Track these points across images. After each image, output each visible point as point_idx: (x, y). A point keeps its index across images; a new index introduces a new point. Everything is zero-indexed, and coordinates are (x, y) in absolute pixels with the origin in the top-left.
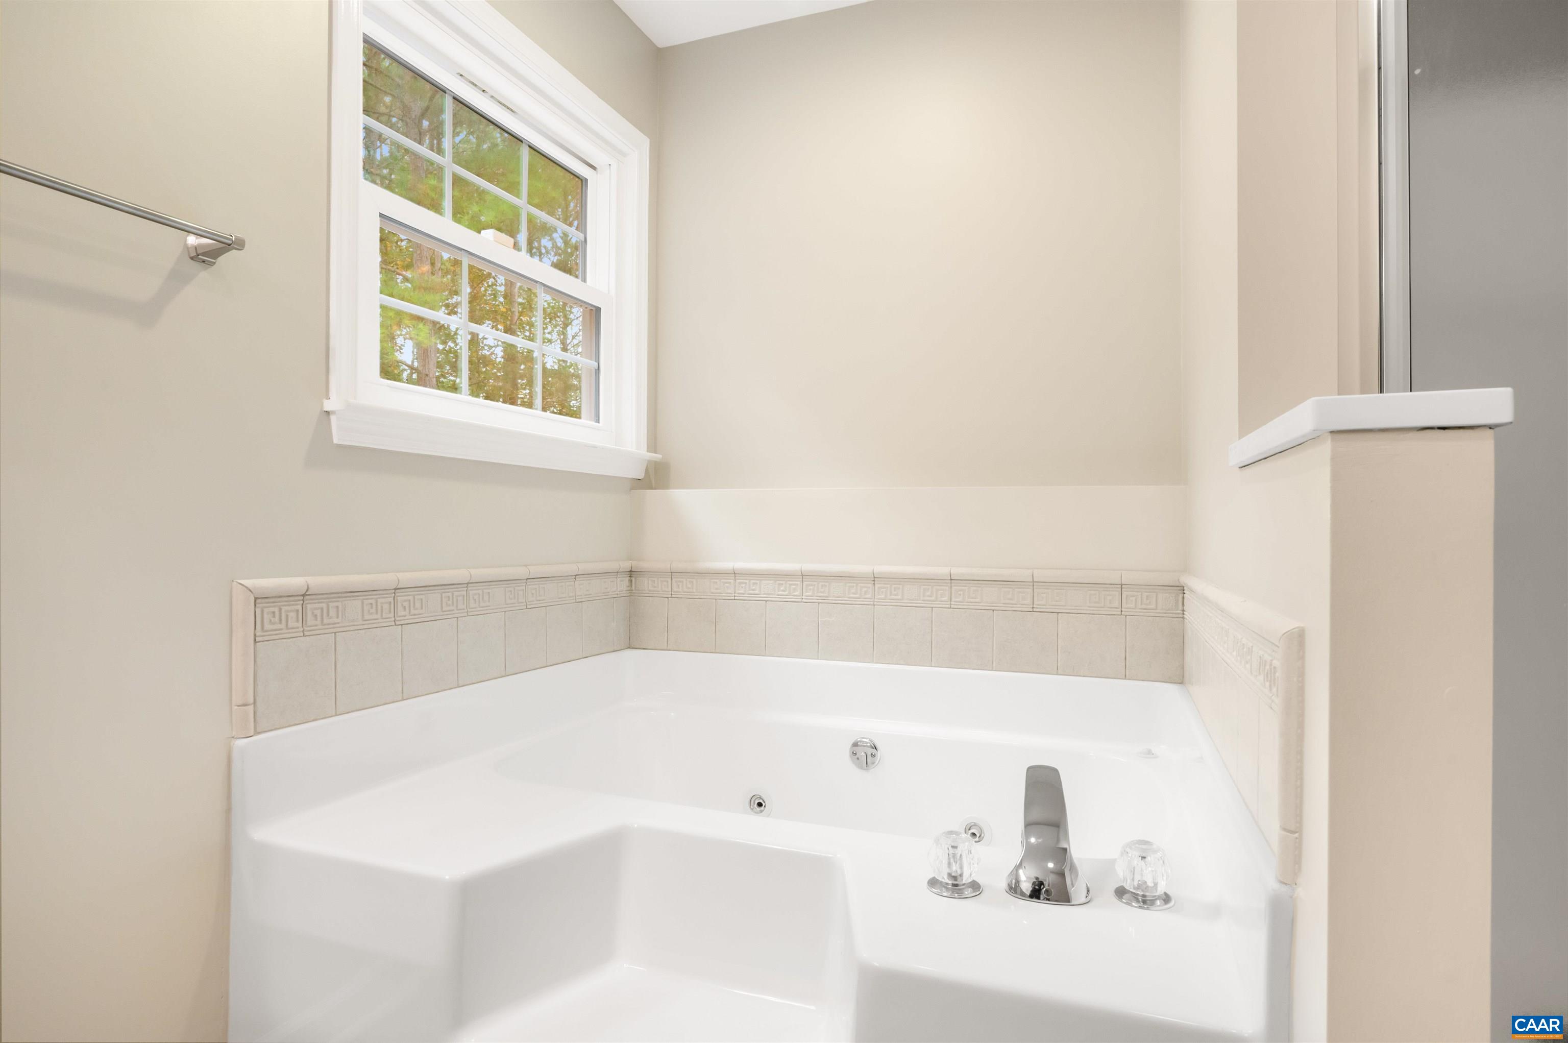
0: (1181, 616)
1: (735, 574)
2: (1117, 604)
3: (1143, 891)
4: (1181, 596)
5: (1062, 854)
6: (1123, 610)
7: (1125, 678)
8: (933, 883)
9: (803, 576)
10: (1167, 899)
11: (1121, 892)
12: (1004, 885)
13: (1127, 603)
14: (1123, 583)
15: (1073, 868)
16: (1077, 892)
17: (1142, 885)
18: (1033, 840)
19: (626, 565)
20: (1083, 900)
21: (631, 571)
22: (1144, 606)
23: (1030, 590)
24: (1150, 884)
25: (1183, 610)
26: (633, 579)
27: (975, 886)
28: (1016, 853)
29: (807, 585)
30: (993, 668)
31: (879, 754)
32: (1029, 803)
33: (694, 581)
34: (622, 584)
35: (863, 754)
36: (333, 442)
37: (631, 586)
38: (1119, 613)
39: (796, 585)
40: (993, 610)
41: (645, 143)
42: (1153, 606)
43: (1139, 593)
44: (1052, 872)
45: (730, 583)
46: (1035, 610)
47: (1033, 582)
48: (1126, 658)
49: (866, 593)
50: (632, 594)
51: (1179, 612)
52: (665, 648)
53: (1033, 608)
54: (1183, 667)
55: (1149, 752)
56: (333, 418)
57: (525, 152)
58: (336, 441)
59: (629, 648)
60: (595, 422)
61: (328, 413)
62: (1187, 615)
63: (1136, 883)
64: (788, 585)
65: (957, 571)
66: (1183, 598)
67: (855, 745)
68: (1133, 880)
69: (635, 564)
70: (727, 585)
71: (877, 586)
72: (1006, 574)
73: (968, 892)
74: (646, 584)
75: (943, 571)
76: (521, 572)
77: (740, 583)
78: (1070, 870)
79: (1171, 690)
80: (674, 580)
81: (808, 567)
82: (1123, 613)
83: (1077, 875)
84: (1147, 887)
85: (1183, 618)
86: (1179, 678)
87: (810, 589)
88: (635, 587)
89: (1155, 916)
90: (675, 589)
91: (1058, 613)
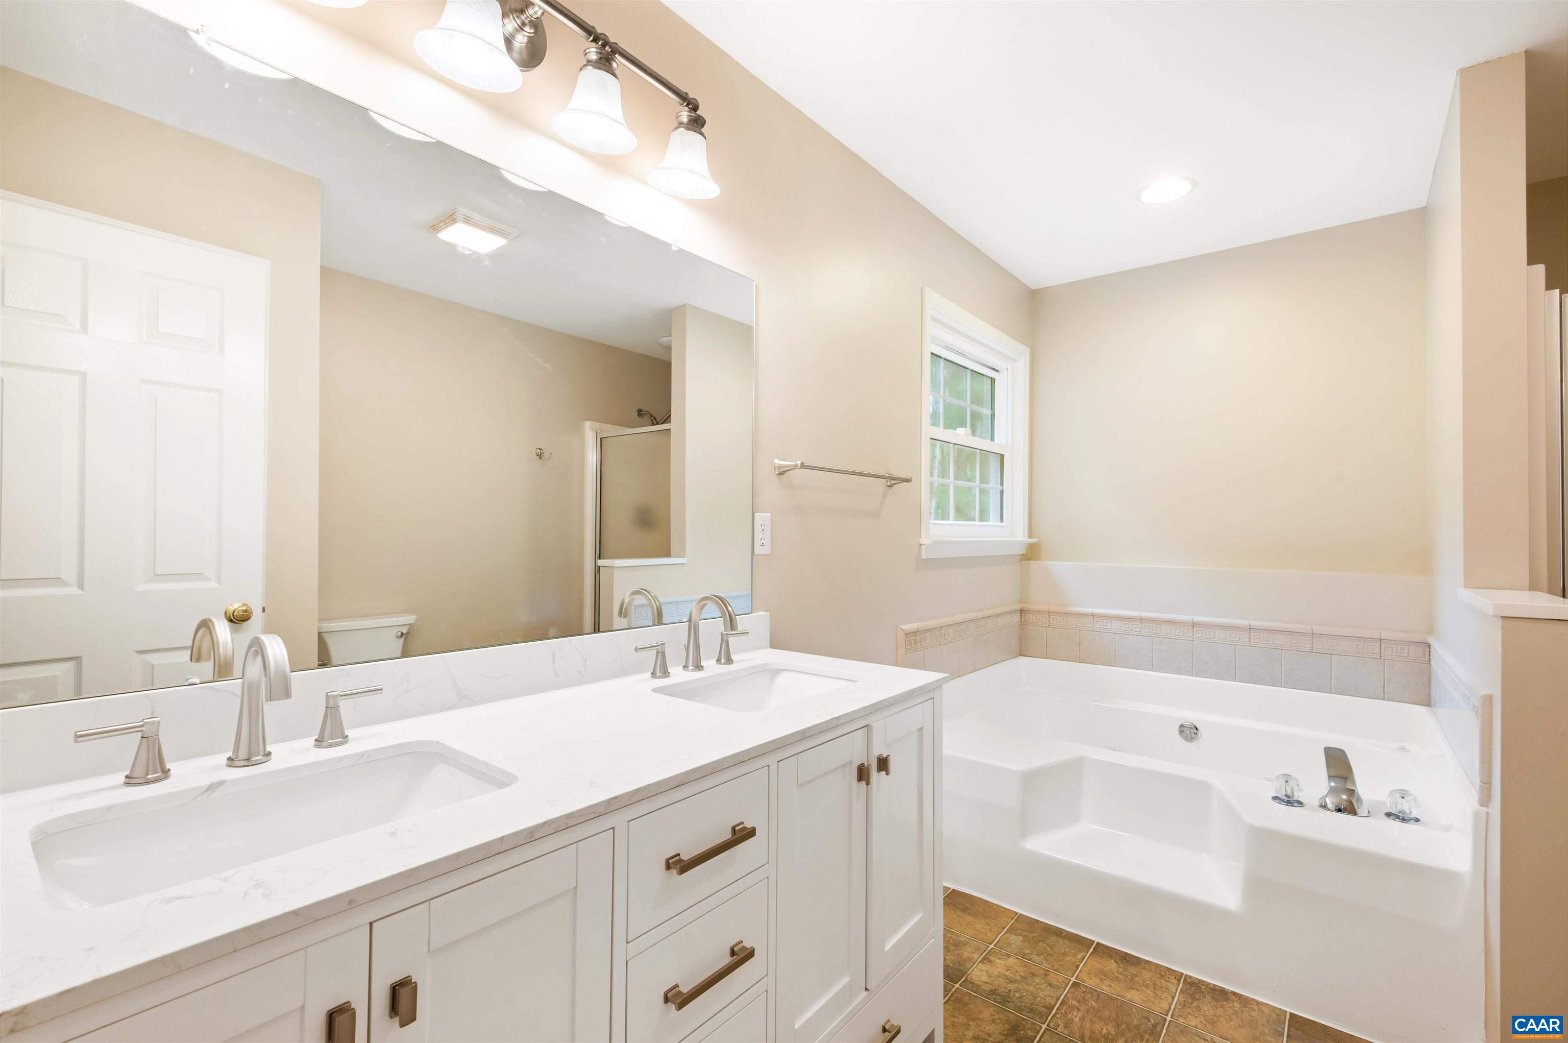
0: (1428, 662)
1: (1093, 615)
2: (1377, 651)
3: (1403, 814)
4: (1428, 649)
5: (1352, 792)
6: (1382, 655)
7: (1384, 699)
8: (1275, 798)
9: (1142, 620)
10: (1417, 820)
11: (1389, 815)
12: (1317, 803)
13: (1385, 651)
14: (1382, 638)
15: (1359, 799)
16: (1362, 811)
17: (1403, 812)
18: (1332, 784)
19: (1019, 606)
20: (1366, 815)
21: (1021, 610)
22: (1398, 654)
23: (1310, 639)
24: (1407, 811)
25: (1430, 659)
26: (1023, 615)
27: (1300, 803)
28: (1324, 790)
29: (1145, 626)
30: (1281, 685)
31: (1199, 733)
32: (1329, 766)
33: (1065, 618)
34: (1016, 618)
35: (1188, 732)
36: (921, 557)
37: (1021, 619)
38: (1379, 657)
39: (1137, 625)
40: (1282, 650)
41: (1027, 351)
42: (1406, 655)
43: (1395, 646)
44: (1345, 800)
45: (1090, 621)
46: (1313, 651)
47: (1312, 633)
48: (1384, 687)
49: (1187, 633)
50: (1023, 624)
51: (1426, 659)
52: (1045, 657)
53: (1312, 650)
54: (1429, 696)
55: (1403, 748)
56: (923, 547)
57: (969, 373)
58: (923, 557)
59: (1021, 655)
60: (1000, 522)
61: (921, 544)
62: (1432, 663)
63: (1398, 810)
64: (1131, 625)
65: (1254, 623)
66: (1430, 651)
67: (1182, 726)
68: (1397, 808)
69: (1025, 606)
70: (1088, 622)
71: (1195, 629)
72: (1292, 627)
73: (1296, 804)
74: (1031, 618)
75: (1244, 623)
76: (979, 615)
77: (1096, 621)
78: (1357, 801)
79: (1420, 711)
80: (1051, 617)
81: (1145, 614)
82: (1382, 658)
83: (1362, 804)
84: (1405, 813)
85: (1430, 664)
86: (1427, 702)
87: (1147, 628)
88: (1024, 620)
89: (1411, 827)
90: (1051, 621)
91: (1331, 654)
